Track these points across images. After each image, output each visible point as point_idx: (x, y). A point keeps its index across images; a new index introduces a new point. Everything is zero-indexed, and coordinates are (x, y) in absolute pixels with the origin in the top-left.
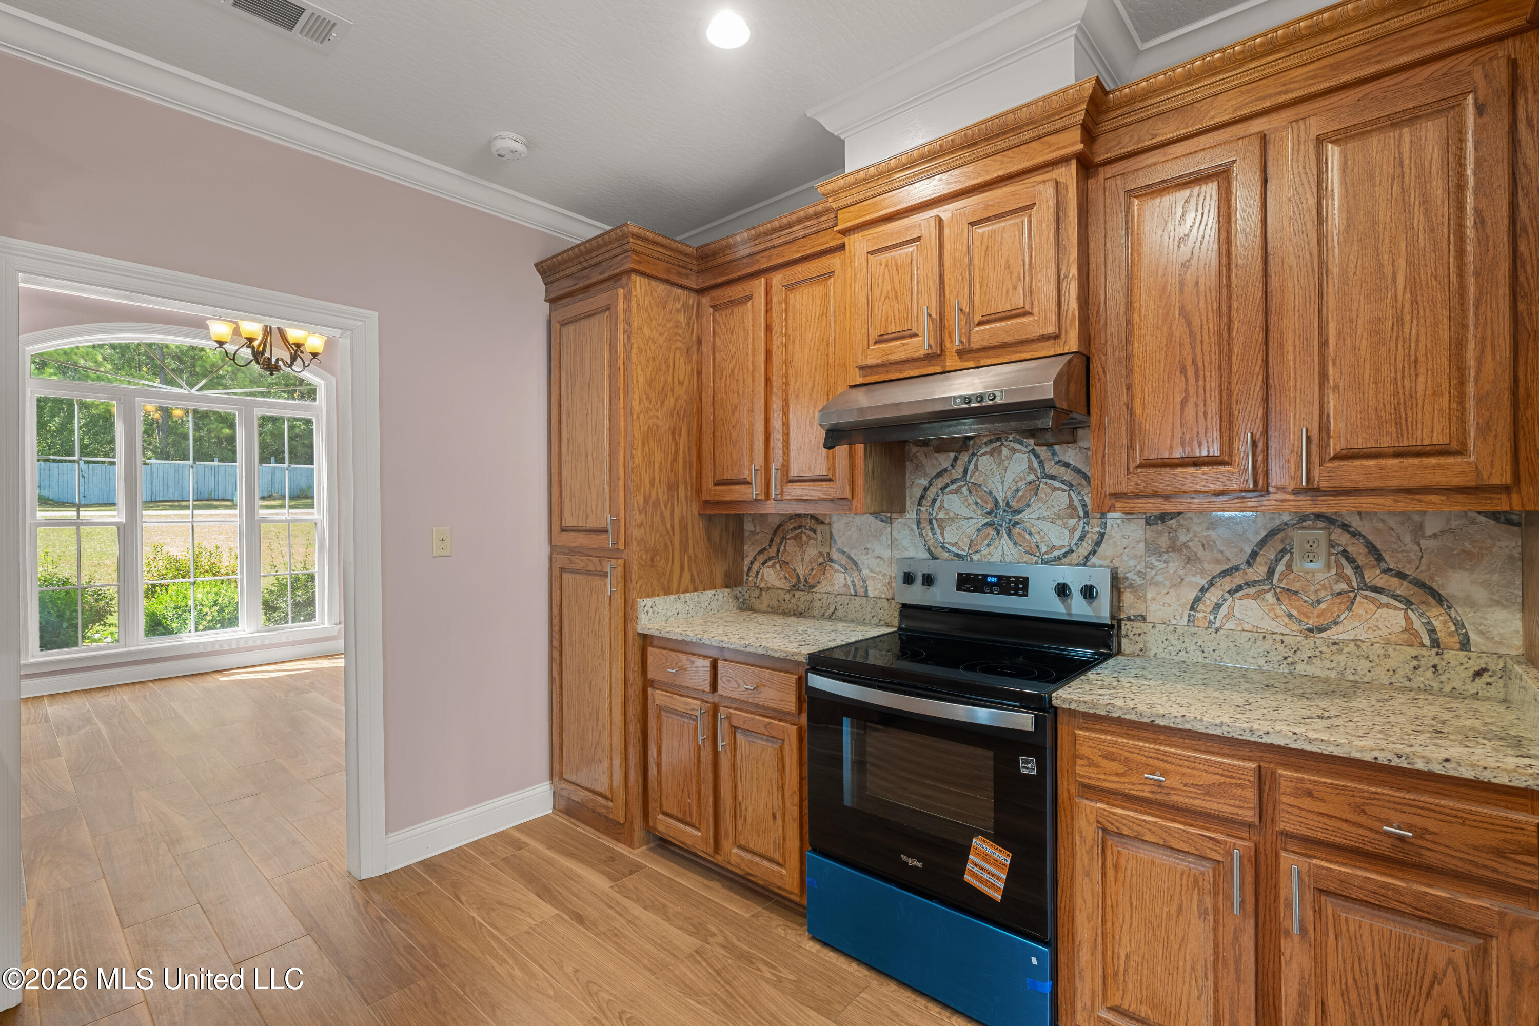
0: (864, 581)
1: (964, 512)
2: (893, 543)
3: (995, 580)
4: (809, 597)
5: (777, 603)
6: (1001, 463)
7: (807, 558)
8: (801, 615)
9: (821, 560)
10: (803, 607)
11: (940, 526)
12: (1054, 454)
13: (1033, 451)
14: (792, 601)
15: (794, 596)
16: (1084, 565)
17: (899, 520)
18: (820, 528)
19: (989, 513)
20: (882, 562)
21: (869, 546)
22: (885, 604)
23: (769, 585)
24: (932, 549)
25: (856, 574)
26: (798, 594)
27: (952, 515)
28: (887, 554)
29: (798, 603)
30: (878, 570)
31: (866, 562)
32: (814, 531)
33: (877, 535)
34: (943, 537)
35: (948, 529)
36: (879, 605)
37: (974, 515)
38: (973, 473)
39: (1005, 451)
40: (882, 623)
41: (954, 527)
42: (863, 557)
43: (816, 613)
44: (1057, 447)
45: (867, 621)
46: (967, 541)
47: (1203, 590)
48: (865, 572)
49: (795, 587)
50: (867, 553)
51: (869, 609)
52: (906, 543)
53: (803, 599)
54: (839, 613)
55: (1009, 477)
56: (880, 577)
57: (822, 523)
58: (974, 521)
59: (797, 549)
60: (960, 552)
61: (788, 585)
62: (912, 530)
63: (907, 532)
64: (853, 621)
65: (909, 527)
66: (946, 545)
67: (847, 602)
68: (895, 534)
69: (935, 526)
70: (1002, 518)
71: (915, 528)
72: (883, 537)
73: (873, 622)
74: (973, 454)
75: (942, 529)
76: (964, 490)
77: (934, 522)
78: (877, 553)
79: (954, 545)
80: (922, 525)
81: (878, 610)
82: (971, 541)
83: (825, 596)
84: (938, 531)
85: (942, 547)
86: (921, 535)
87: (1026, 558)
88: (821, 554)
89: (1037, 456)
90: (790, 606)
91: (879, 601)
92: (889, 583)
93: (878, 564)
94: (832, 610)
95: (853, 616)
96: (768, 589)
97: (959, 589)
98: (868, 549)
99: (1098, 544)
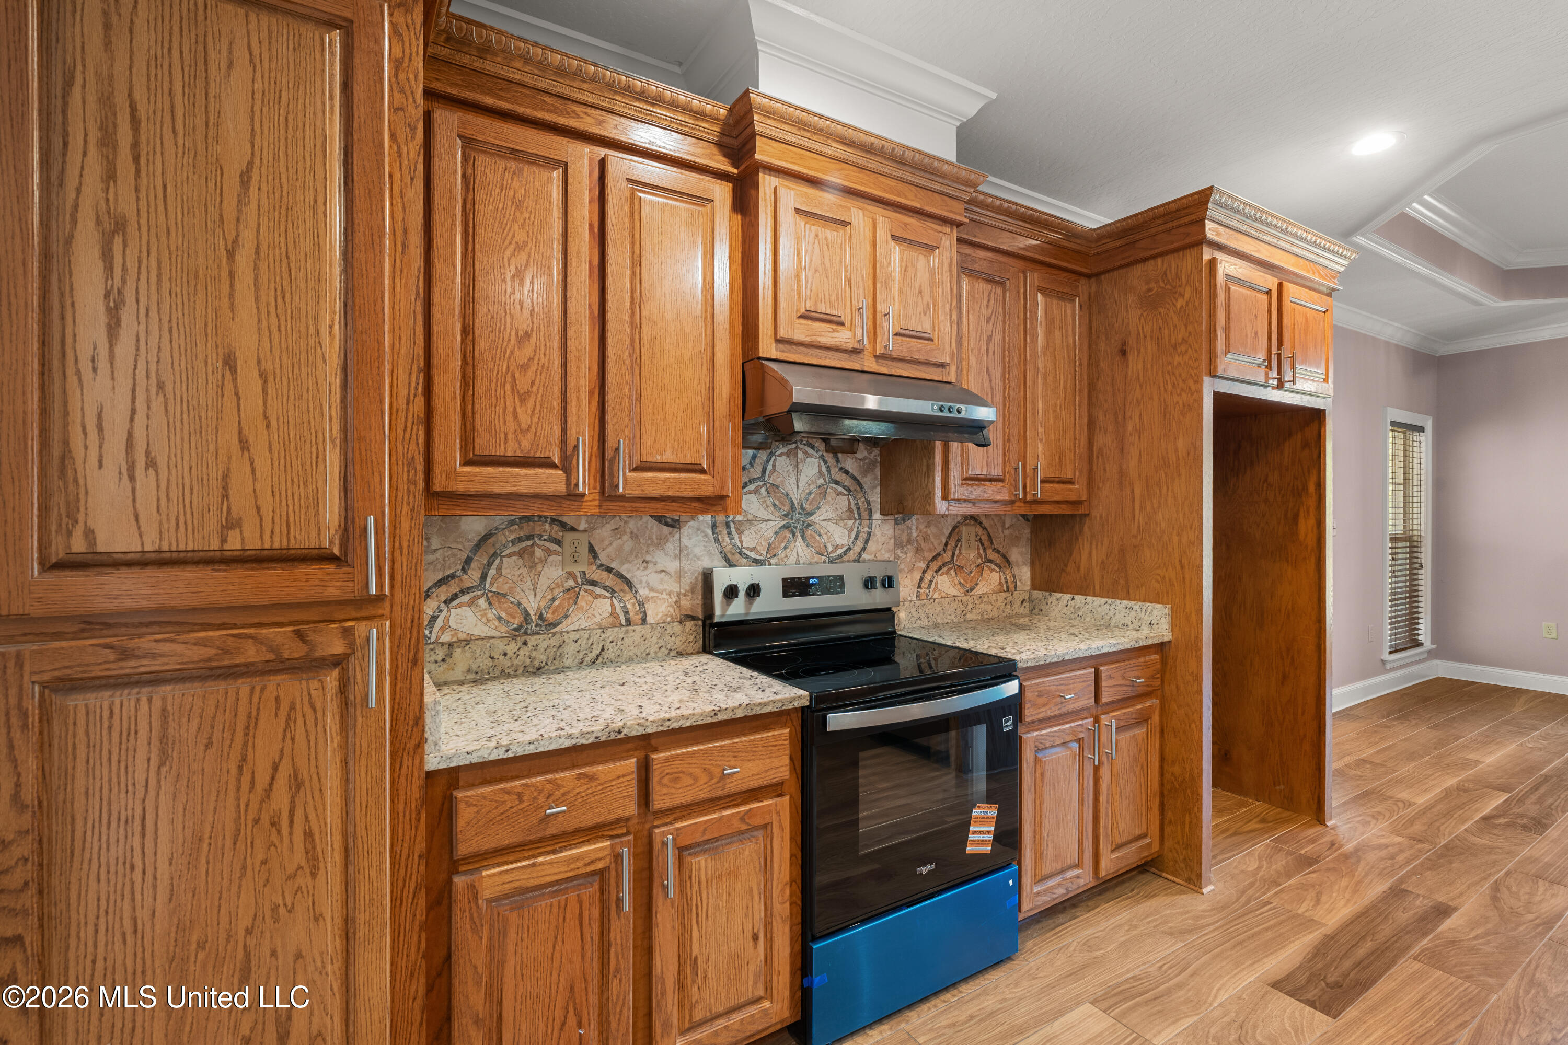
0: (641, 605)
1: (763, 514)
2: (681, 553)
3: (815, 581)
4: (555, 641)
5: (490, 663)
6: (796, 466)
7: (543, 583)
8: (538, 671)
9: (571, 583)
10: (544, 658)
11: (737, 530)
12: (838, 461)
13: (822, 457)
14: (521, 652)
15: (525, 643)
16: (858, 561)
17: (691, 523)
18: (569, 537)
19: (786, 515)
20: (667, 578)
21: (648, 558)
22: (677, 627)
23: (462, 636)
24: (729, 556)
25: (628, 596)
26: (532, 641)
27: (750, 517)
28: (672, 566)
29: (534, 654)
30: (661, 587)
31: (644, 579)
32: (558, 542)
33: (660, 543)
34: (741, 542)
35: (746, 533)
36: (670, 631)
37: (773, 518)
38: (771, 473)
39: (800, 454)
40: (673, 653)
41: (752, 531)
42: (639, 573)
43: (567, 663)
44: (840, 455)
45: (652, 655)
46: (765, 544)
47: (924, 572)
48: (643, 592)
49: (520, 632)
50: (646, 568)
51: (655, 640)
52: (698, 551)
53: (544, 645)
54: (610, 653)
55: (803, 479)
56: (664, 596)
57: (573, 529)
58: (772, 523)
59: (524, 571)
60: (758, 557)
61: (504, 629)
62: (706, 535)
63: (700, 537)
64: (631, 660)
65: (703, 532)
66: (745, 551)
67: (621, 636)
68: (685, 541)
69: (733, 530)
70: (797, 520)
71: (710, 532)
72: (670, 546)
73: (660, 655)
74: (771, 454)
75: (740, 533)
76: (763, 490)
77: (732, 525)
78: (660, 567)
79: (752, 549)
80: (718, 529)
81: (667, 638)
82: (769, 545)
83: (585, 635)
84: (736, 536)
85: (740, 553)
86: (717, 540)
87: (817, 558)
88: (571, 575)
89: (825, 462)
90: (516, 662)
91: (669, 627)
92: (676, 602)
93: (662, 580)
94: (596, 652)
95: (631, 653)
96: (467, 642)
97: (785, 595)
98: (647, 562)
99: (867, 541)
